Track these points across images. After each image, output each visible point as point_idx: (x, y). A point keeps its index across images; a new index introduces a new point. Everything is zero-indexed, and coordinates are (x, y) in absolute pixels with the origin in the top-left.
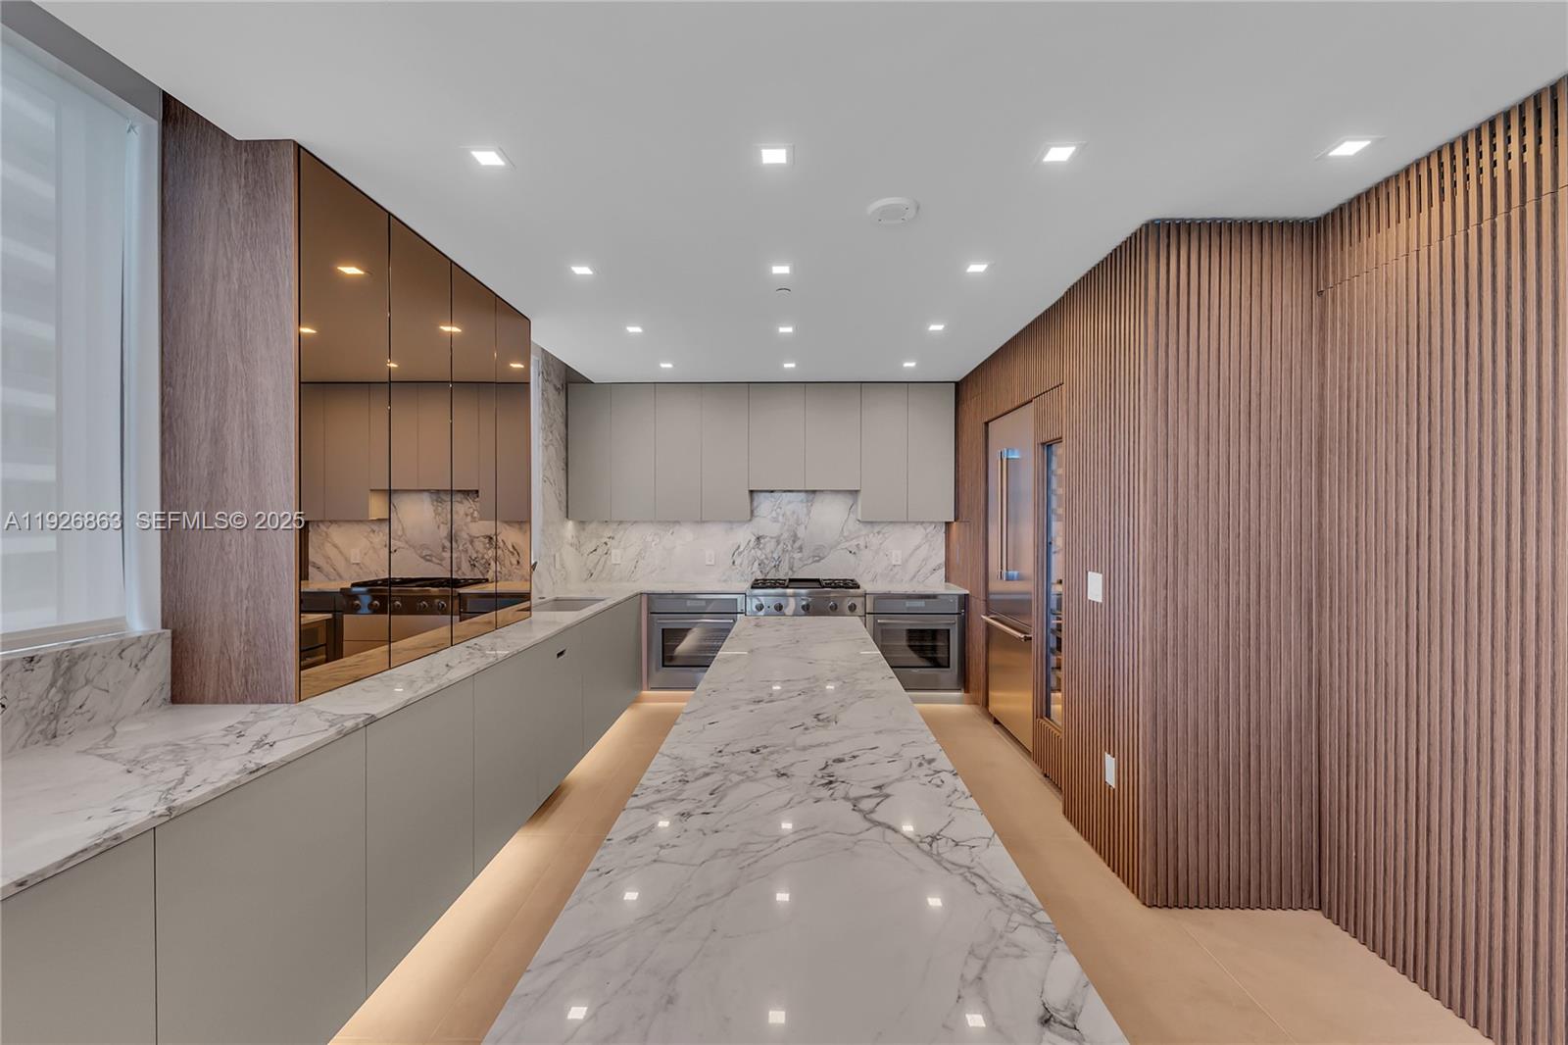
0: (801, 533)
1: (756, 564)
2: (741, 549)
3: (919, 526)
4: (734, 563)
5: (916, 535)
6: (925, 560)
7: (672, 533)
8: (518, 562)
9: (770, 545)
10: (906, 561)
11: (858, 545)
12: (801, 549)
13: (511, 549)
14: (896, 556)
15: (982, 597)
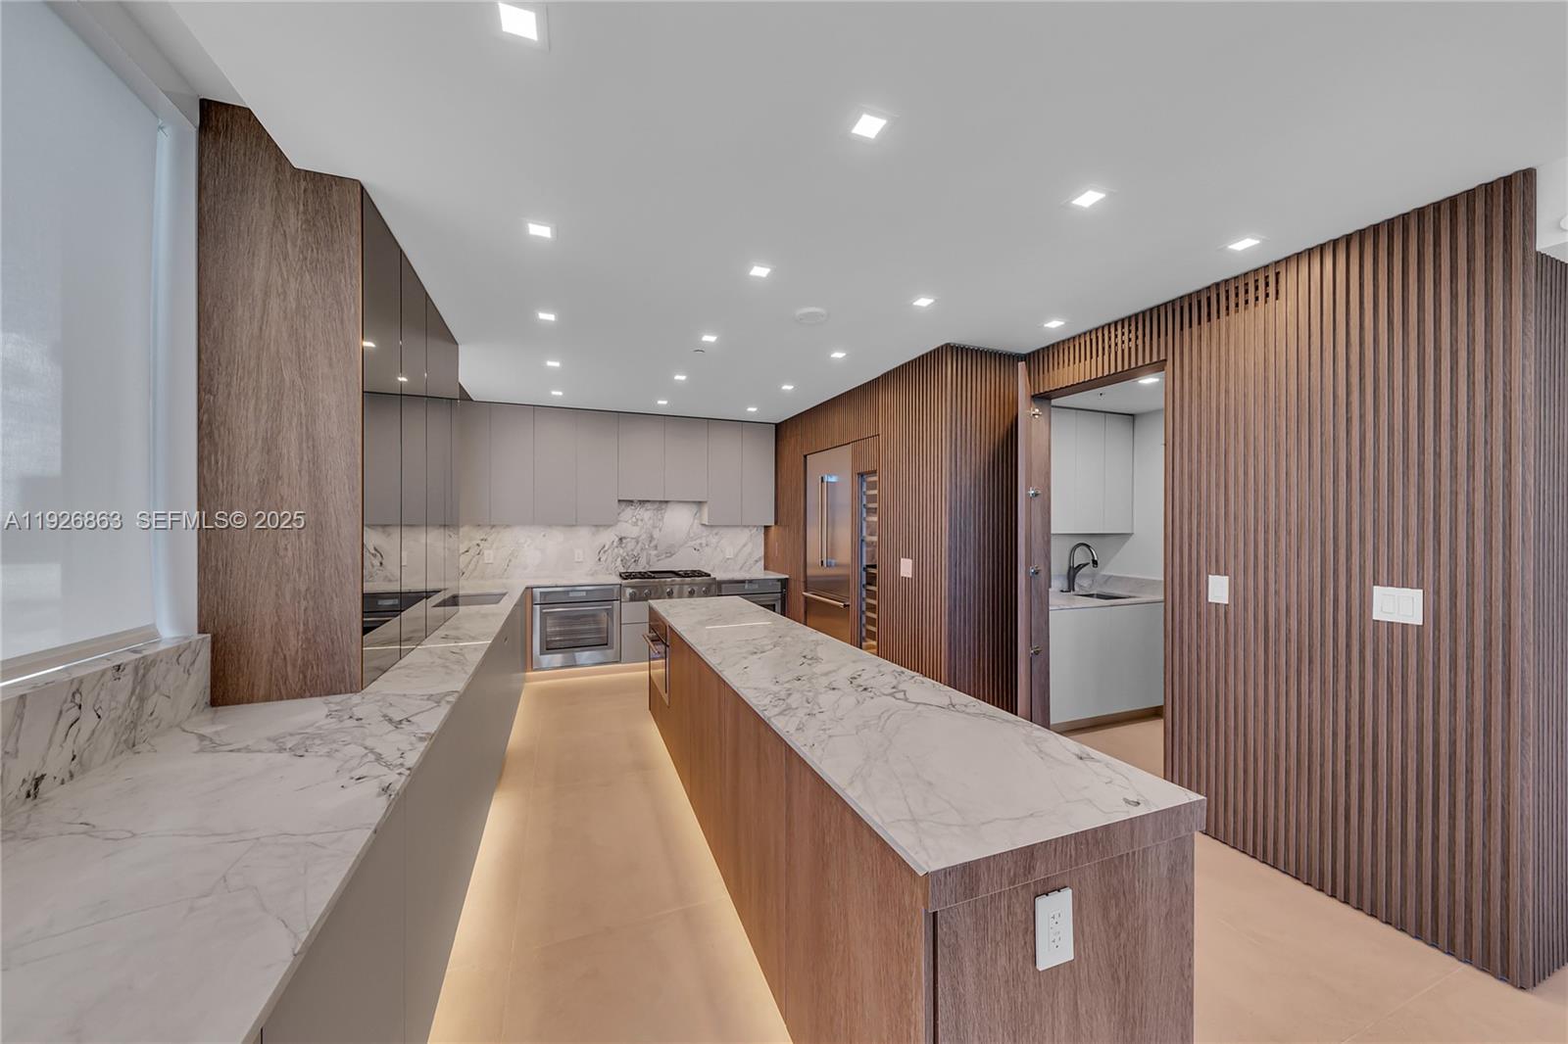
0: (656, 534)
1: (619, 559)
2: (606, 548)
3: (747, 530)
4: (600, 559)
5: (743, 536)
6: (750, 554)
7: (544, 536)
8: (381, 564)
9: (631, 545)
10: (737, 555)
11: (701, 544)
12: (656, 547)
13: (373, 552)
14: (729, 553)
15: (802, 579)
